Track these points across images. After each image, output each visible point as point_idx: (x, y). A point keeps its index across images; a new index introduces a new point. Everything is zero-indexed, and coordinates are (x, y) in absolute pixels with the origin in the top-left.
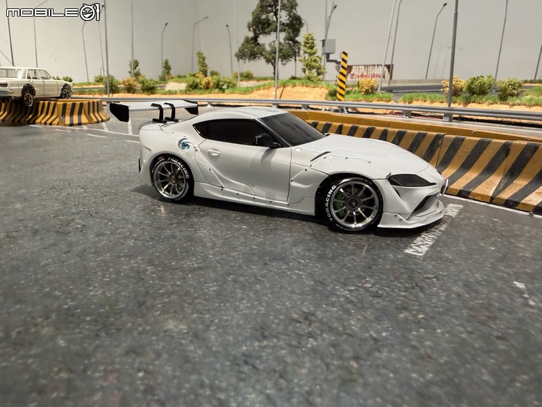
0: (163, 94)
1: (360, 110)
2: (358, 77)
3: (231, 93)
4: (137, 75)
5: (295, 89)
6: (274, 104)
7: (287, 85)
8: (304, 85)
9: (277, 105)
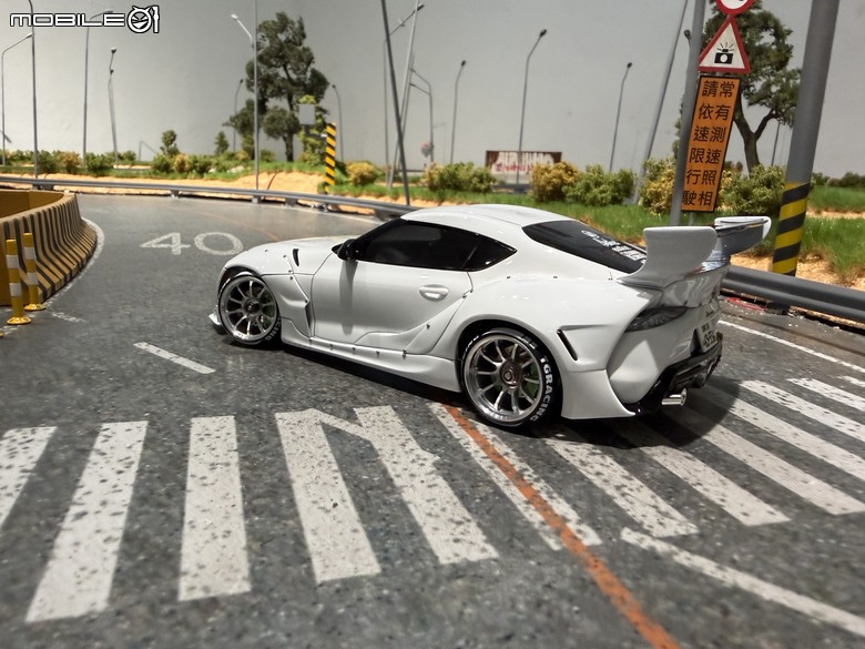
0: (117, 177)
1: (343, 208)
2: (507, 168)
3: (212, 179)
4: (174, 152)
5: (290, 175)
6: (255, 197)
7: (281, 171)
8: (301, 170)
9: (259, 198)
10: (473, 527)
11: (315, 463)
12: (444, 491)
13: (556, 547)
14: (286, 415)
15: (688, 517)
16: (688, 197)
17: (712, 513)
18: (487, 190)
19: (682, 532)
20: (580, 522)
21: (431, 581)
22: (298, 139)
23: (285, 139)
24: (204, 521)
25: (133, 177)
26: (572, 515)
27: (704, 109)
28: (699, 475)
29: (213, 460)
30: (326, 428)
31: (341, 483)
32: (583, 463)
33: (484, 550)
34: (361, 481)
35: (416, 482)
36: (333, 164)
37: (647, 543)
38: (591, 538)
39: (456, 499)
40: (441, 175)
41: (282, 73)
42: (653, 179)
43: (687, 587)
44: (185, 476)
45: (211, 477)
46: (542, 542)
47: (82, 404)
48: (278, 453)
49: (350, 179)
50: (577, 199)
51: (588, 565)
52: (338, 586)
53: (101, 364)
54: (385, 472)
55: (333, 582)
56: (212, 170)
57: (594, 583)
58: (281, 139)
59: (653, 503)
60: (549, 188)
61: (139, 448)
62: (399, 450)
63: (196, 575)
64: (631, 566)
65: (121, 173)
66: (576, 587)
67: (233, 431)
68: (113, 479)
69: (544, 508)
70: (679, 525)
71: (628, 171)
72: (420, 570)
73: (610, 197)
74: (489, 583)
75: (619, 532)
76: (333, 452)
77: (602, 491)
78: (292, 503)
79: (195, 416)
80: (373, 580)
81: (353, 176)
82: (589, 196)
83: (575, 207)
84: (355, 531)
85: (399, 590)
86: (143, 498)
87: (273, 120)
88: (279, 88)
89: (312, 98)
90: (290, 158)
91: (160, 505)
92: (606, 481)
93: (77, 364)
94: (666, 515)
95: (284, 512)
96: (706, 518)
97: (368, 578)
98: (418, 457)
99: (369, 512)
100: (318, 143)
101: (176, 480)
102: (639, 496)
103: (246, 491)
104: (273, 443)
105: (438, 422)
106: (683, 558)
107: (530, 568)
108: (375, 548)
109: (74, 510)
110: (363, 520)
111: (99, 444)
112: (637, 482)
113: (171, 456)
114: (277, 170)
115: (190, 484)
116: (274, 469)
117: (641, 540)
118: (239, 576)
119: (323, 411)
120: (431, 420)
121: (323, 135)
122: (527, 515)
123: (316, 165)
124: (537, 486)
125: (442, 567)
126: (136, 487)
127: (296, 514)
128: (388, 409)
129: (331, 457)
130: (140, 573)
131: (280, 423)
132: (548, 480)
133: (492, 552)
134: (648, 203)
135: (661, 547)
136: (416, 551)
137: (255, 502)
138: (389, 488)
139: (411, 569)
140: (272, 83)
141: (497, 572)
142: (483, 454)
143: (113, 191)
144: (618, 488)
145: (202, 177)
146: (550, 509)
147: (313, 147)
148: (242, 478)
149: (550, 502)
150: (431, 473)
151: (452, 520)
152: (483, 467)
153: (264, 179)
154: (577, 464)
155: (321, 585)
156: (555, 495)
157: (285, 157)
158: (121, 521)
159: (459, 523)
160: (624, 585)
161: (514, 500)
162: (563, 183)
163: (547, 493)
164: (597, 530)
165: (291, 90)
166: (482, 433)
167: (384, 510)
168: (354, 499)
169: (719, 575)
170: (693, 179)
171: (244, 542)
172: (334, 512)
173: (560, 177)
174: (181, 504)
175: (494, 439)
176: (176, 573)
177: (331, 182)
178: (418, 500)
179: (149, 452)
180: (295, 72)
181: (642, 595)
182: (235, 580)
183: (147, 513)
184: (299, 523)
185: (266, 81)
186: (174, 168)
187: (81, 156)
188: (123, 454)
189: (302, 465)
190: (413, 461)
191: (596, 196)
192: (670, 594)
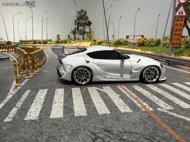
0: (49, 44)
2: (131, 39)
3: (68, 44)
4: (59, 39)
5: (84, 43)
6: (77, 47)
7: (82, 42)
8: (86, 42)
9: (77, 48)
10: (127, 107)
11: (96, 96)
12: (121, 101)
13: (144, 110)
14: (89, 88)
15: (171, 106)
16: (173, 44)
17: (177, 106)
18: (127, 44)
19: (170, 109)
20: (149, 107)
21: (120, 115)
22: (85, 35)
23: (83, 35)
24: (77, 104)
25: (52, 44)
26: (147, 105)
27: (176, 25)
28: (174, 99)
29: (77, 95)
30: (97, 90)
31: (101, 99)
32: (149, 97)
33: (130, 110)
34: (105, 99)
35: (116, 99)
36: (93, 40)
37: (163, 110)
38: (151, 109)
39: (124, 102)
40: (117, 41)
41: (82, 21)
42: (165, 40)
43: (171, 118)
44: (72, 97)
45: (77, 98)
46: (141, 109)
47: (51, 86)
48: (89, 94)
49: (97, 43)
50: (147, 45)
51: (150, 114)
52: (103, 115)
53: (53, 79)
54: (109, 97)
55: (102, 114)
56: (68, 42)
57: (152, 116)
58: (82, 35)
59: (164, 104)
60: (141, 43)
61: (63, 93)
62: (112, 94)
63: (77, 113)
64: (159, 114)
65: (49, 43)
66: (148, 117)
67: (80, 90)
68: (60, 98)
69: (141, 104)
70: (169, 107)
71: (159, 39)
72: (118, 113)
73: (155, 45)
74: (131, 116)
75: (157, 108)
76: (99, 94)
77: (153, 101)
78: (93, 102)
79: (72, 88)
80: (109, 114)
81: (97, 42)
82: (150, 44)
83: (147, 47)
84: (105, 107)
85: (114, 116)
86: (65, 101)
87: (80, 31)
88: (81, 25)
89: (88, 26)
90: (84, 39)
91: (69, 102)
92: (154, 100)
93: (49, 79)
94: (167, 106)
95: (92, 103)
96: (175, 107)
97: (108, 114)
98: (116, 95)
99: (107, 104)
100: (90, 36)
101: (71, 98)
102: (161, 102)
103: (84, 100)
104: (88, 92)
105: (119, 89)
106: (170, 113)
107: (139, 113)
108: (109, 109)
109: (54, 102)
110: (106, 105)
111: (56, 92)
112: (161, 100)
113: (69, 94)
114: (81, 42)
115: (73, 99)
116: (88, 97)
117: (161, 110)
118: (85, 113)
119: (96, 87)
120: (118, 89)
121: (91, 34)
122: (138, 105)
123: (89, 40)
124: (140, 100)
125: (122, 113)
126: (64, 99)
127: (94, 104)
128: (109, 87)
129: (99, 95)
130: (67, 112)
131: (88, 89)
132: (142, 99)
133: (131, 111)
134: (164, 46)
135: (165, 111)
136: (117, 110)
137: (86, 102)
138: (111, 100)
139: (116, 113)
140: (80, 24)
141: (133, 114)
142: (128, 95)
143: (48, 47)
144: (157, 101)
145: (66, 44)
146: (143, 104)
147: (89, 37)
148: (83, 98)
149: (143, 103)
150: (118, 98)
151: (123, 106)
152: (129, 97)
153: (78, 44)
154: (148, 97)
155: (100, 115)
156: (144, 102)
157: (83, 39)
158: (63, 104)
159: (125, 106)
160: (158, 117)
161: (135, 103)
162: (144, 42)
163: (142, 101)
164: (152, 108)
165: (84, 25)
166: (128, 91)
167: (110, 104)
168: (104, 102)
169: (178, 116)
170: (174, 40)
171: (85, 108)
172: (100, 104)
173: (143, 41)
174: (73, 102)
175: (131, 92)
176: (74, 112)
177: (93, 44)
178: (116, 102)
179: (65, 94)
180: (85, 21)
181: (162, 119)
182: (84, 114)
183: (67, 103)
184: (94, 105)
185: (79, 23)
186: (60, 42)
187: (42, 40)
188: (61, 94)
189: (94, 96)
190: (115, 96)
191: (152, 45)
192: (167, 119)
